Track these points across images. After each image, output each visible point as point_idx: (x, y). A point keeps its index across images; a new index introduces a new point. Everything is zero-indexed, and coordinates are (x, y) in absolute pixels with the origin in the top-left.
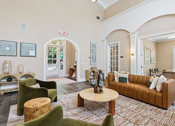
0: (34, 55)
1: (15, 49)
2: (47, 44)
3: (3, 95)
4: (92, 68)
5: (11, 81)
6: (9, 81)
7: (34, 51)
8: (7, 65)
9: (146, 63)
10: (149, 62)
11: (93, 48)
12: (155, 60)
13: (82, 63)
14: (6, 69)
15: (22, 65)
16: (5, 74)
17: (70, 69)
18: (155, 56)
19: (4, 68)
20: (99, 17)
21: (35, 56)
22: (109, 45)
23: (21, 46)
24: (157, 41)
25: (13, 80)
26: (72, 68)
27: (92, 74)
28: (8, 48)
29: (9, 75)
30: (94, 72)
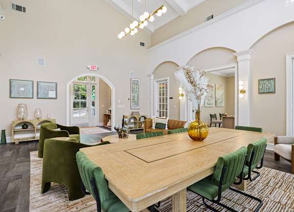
0: (54, 96)
1: (31, 90)
2: (73, 80)
3: (18, 144)
4: (132, 113)
5: (27, 128)
6: (25, 128)
7: (55, 92)
8: (23, 109)
9: (206, 105)
10: (212, 104)
11: (135, 87)
12: (223, 101)
13: (119, 106)
14: (20, 113)
15: (39, 109)
16: (20, 119)
17: (104, 114)
18: (223, 96)
19: (18, 113)
20: (143, 44)
21: (56, 98)
22: (157, 82)
23: (38, 86)
24: (228, 74)
25: (29, 127)
26: (107, 113)
27: (132, 121)
28: (22, 89)
29: (24, 121)
30: (135, 118)
